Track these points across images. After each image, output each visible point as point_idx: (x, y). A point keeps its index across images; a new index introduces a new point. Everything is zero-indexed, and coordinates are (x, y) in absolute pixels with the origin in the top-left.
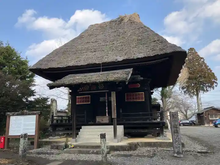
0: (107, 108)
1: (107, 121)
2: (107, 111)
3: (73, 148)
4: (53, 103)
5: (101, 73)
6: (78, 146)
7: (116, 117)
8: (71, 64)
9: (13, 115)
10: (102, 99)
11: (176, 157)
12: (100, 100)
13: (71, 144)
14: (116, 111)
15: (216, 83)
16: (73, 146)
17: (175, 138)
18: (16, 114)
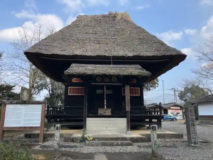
0: (105, 101)
1: (110, 114)
2: (105, 103)
3: (92, 140)
4: (23, 91)
5: (112, 66)
6: (97, 138)
7: (130, 110)
8: (78, 52)
9: (11, 103)
10: (99, 91)
11: (193, 146)
12: (97, 93)
13: (88, 136)
14: (130, 104)
15: (157, 84)
16: (92, 139)
17: (192, 130)
18: (15, 103)
